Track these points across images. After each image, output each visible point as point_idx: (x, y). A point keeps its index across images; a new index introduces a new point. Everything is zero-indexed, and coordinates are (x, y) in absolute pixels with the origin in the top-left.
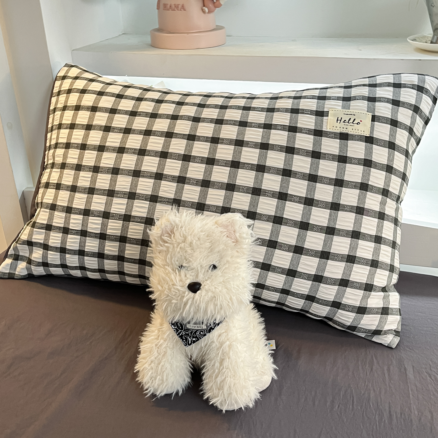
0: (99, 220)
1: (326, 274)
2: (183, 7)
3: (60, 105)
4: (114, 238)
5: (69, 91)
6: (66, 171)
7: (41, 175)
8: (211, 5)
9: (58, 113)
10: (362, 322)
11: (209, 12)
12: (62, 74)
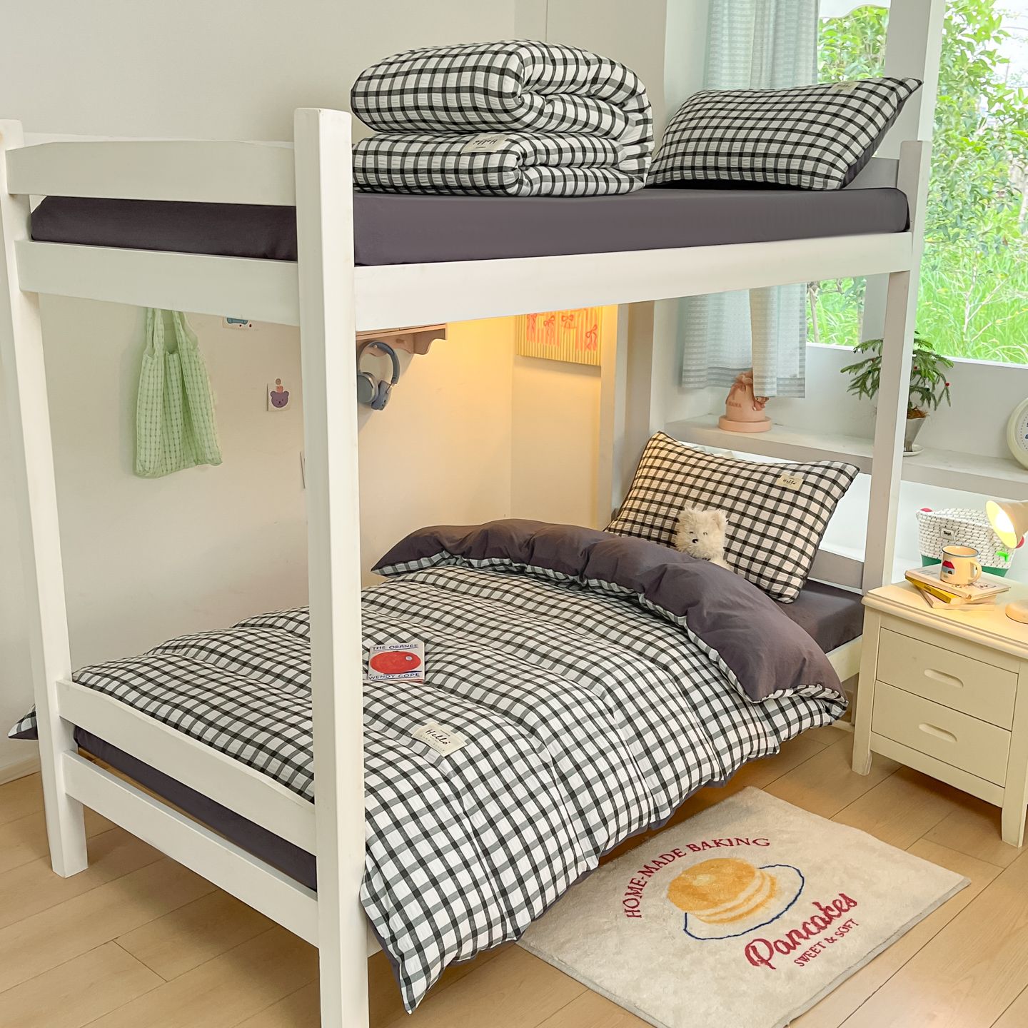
0: (652, 517)
1: (757, 558)
2: (740, 406)
3: (648, 455)
4: (657, 528)
5: (655, 448)
6: (641, 491)
7: (629, 493)
8: (758, 406)
9: (646, 459)
10: (773, 588)
11: (757, 410)
12: (654, 437)
